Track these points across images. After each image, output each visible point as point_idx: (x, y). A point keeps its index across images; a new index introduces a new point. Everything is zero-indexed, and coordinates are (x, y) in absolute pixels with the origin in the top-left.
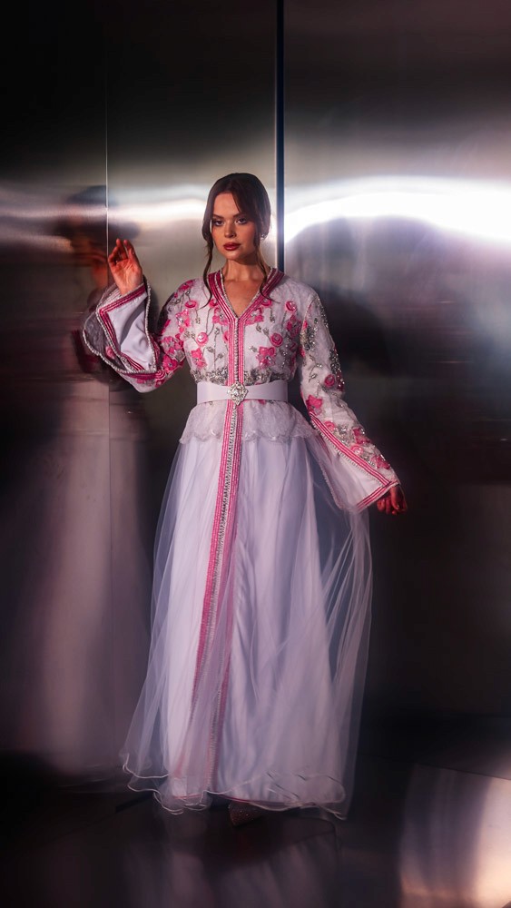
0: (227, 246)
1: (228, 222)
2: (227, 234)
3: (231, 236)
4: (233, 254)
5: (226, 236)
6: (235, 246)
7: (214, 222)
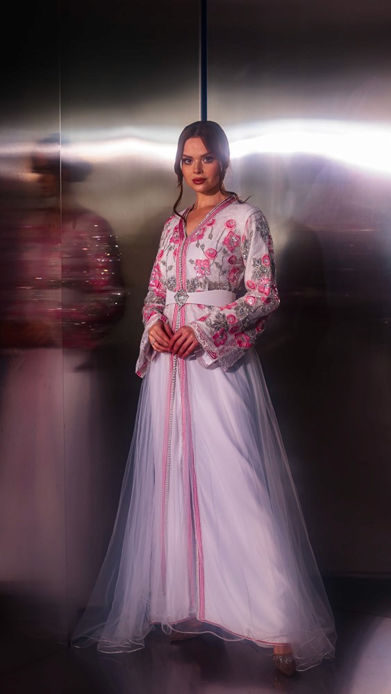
0: (195, 181)
1: (197, 161)
2: (196, 171)
3: (199, 173)
4: (200, 187)
5: (194, 173)
6: (202, 181)
7: (184, 160)
